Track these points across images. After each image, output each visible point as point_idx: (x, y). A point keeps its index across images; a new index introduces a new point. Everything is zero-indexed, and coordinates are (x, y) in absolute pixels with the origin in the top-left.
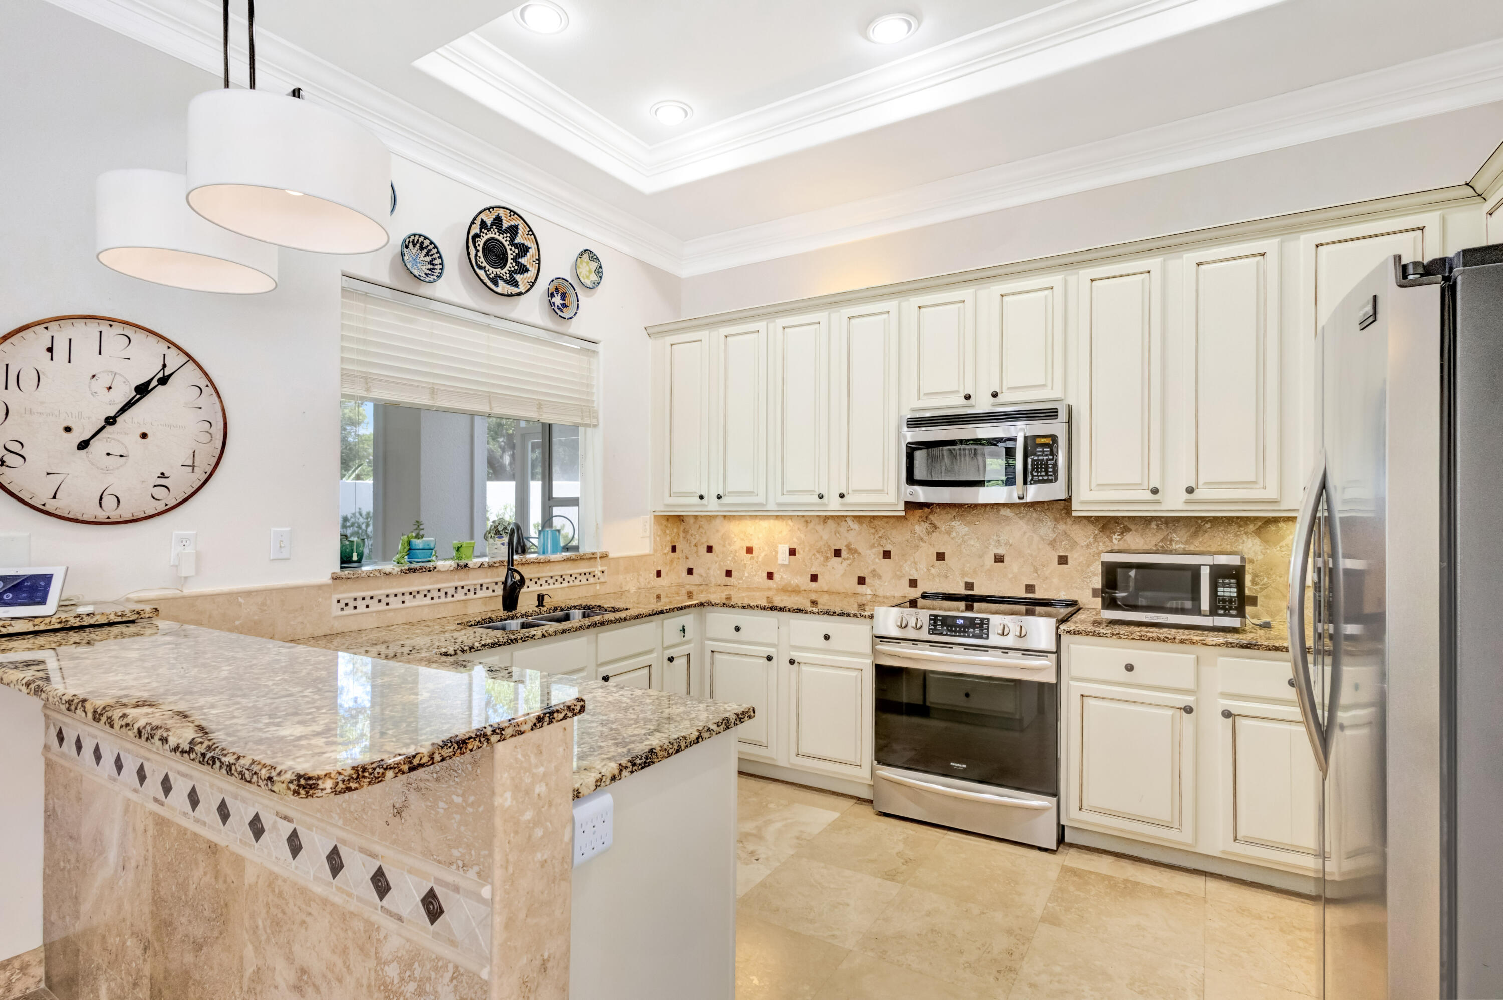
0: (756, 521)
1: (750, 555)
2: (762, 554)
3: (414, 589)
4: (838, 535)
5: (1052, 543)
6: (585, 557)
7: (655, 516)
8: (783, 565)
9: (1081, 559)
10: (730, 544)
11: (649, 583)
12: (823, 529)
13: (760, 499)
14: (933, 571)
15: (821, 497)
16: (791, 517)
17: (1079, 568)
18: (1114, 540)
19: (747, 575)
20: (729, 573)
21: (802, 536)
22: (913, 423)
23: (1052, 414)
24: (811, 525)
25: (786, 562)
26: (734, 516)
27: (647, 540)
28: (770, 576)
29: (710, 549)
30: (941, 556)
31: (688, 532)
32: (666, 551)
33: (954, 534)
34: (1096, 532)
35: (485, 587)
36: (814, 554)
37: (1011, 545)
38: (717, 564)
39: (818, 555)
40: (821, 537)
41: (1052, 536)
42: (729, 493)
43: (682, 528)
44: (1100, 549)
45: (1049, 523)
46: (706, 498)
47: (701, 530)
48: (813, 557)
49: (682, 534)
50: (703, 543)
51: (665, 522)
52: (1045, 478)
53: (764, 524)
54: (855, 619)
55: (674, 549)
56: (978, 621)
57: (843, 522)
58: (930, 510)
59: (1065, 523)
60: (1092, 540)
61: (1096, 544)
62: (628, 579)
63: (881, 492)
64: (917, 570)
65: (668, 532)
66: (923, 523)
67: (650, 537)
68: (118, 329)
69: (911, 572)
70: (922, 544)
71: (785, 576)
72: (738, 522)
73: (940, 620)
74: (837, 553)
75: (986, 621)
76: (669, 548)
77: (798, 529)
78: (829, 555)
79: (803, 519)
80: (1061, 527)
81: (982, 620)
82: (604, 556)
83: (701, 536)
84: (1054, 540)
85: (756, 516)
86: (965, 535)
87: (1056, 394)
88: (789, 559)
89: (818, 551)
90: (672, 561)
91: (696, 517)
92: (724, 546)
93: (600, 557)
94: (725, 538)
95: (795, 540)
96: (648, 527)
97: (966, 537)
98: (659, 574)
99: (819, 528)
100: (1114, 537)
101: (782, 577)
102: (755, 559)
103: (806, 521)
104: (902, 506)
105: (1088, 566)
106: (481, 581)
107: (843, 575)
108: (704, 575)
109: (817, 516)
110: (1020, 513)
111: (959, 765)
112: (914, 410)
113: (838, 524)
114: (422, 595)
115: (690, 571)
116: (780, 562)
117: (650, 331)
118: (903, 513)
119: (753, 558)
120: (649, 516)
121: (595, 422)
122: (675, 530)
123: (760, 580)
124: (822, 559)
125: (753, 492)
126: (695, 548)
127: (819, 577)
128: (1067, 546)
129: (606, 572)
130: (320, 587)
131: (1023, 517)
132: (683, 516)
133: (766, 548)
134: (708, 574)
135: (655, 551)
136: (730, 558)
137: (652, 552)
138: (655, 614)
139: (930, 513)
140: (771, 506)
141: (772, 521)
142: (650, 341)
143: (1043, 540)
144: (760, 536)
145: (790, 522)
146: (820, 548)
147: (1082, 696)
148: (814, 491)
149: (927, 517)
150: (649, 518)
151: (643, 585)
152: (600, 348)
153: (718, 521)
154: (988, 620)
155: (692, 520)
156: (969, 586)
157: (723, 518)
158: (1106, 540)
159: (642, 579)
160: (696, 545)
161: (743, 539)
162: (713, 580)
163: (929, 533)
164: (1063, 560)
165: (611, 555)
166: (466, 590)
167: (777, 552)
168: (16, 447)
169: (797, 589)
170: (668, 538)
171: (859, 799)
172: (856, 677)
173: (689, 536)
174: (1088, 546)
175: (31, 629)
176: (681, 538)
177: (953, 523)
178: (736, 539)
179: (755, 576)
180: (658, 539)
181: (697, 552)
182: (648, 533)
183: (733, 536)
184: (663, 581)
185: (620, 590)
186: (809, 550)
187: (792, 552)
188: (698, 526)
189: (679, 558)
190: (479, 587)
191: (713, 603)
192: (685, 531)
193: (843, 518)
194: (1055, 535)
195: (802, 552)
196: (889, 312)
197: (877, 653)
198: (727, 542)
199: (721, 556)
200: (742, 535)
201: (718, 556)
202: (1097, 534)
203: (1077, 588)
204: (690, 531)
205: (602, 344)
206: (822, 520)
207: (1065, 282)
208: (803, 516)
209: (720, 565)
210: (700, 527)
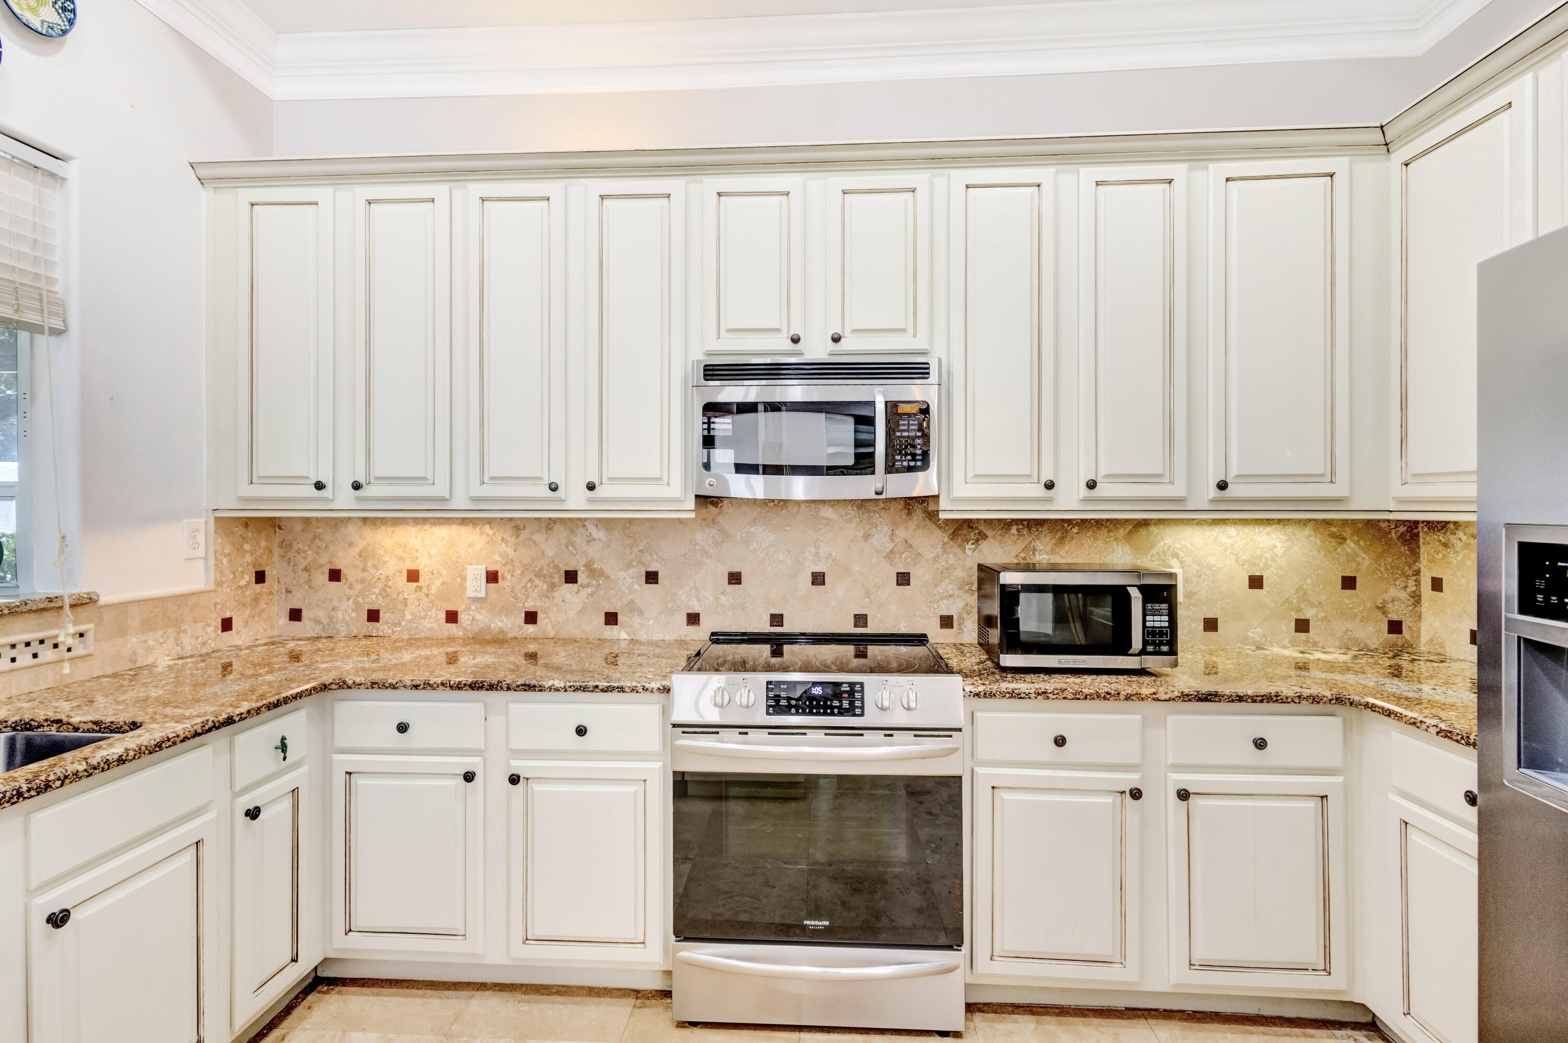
0: (427, 527)
1: (415, 584)
2: (438, 583)
4: (571, 548)
5: (890, 556)
6: (24, 609)
7: (217, 519)
8: (476, 600)
9: (927, 577)
10: (375, 567)
11: (204, 644)
12: (546, 540)
13: (440, 489)
14: (723, 599)
15: (554, 488)
16: (489, 521)
17: (924, 589)
18: (967, 551)
19: (408, 617)
20: (373, 616)
21: (510, 551)
22: (712, 372)
23: (919, 371)
24: (524, 534)
25: (482, 594)
26: (383, 519)
27: (201, 563)
28: (452, 617)
29: (335, 576)
30: (735, 578)
31: (290, 546)
32: (242, 583)
33: (754, 545)
34: (946, 540)
36: (531, 580)
37: (834, 560)
38: (351, 602)
39: (537, 582)
40: (543, 553)
41: (889, 546)
42: (377, 478)
43: (277, 540)
44: (950, 562)
45: (885, 528)
46: (329, 487)
47: (318, 542)
48: (529, 585)
49: (277, 551)
50: (321, 566)
51: (240, 531)
52: (913, 464)
53: (441, 532)
54: (634, 694)
55: (260, 577)
56: (845, 688)
57: (581, 529)
58: (717, 510)
59: (907, 528)
60: (940, 551)
61: (945, 556)
62: (151, 642)
63: (658, 480)
64: (698, 599)
65: (247, 547)
66: (707, 530)
67: (206, 558)
69: (690, 603)
70: (706, 561)
71: (479, 617)
72: (390, 529)
74: (571, 577)
75: (857, 688)
76: (250, 577)
77: (503, 539)
78: (556, 580)
79: (512, 524)
80: (901, 533)
81: (852, 685)
82: (82, 603)
83: (317, 554)
84: (892, 551)
86: (770, 546)
87: (919, 343)
88: (487, 588)
89: (538, 575)
90: (256, 599)
91: (307, 521)
92: (364, 570)
93: (72, 606)
94: (364, 555)
95: (497, 558)
96: (201, 539)
97: (772, 550)
98: (227, 625)
99: (539, 537)
100: (967, 547)
101: (473, 618)
102: (424, 590)
103: (517, 529)
104: (691, 504)
105: (936, 586)
107: (582, 611)
108: (325, 620)
109: (535, 519)
110: (847, 514)
112: (709, 354)
113: (572, 531)
115: (295, 615)
116: (470, 593)
117: (202, 172)
118: (692, 515)
119: (420, 588)
120: (203, 520)
121: (57, 324)
122: (263, 544)
123: (435, 625)
124: (545, 587)
125: (425, 479)
126: (305, 574)
127: (540, 616)
128: (909, 560)
129: (90, 637)
131: (850, 520)
132: (279, 518)
133: (445, 572)
134: (331, 618)
135: (219, 584)
136: (376, 591)
137: (211, 587)
138: (210, 730)
139: (720, 513)
140: (460, 502)
141: (454, 527)
142: (204, 195)
143: (878, 551)
144: (433, 551)
145: (487, 528)
146: (541, 569)
147: (993, 788)
148: (540, 478)
149: (713, 520)
150: (203, 524)
151: (189, 650)
153: (352, 528)
154: (862, 684)
155: (298, 527)
156: (777, 619)
157: (360, 523)
158: (958, 551)
159: (187, 640)
160: (306, 569)
161: (401, 558)
162: (343, 629)
163: (716, 544)
164: (903, 579)
165: (103, 600)
167: (464, 579)
169: (501, 637)
170: (248, 558)
171: (638, 993)
172: (636, 795)
173: (291, 554)
174: (936, 559)
176: (276, 557)
177: (753, 529)
178: (386, 559)
179: (424, 618)
180: (225, 561)
181: (309, 581)
182: (201, 552)
183: (381, 552)
184: (238, 637)
185: (130, 666)
186: (522, 574)
187: (492, 577)
188: (310, 536)
189: (271, 593)
191: (350, 682)
192: (285, 546)
193: (580, 523)
194: (893, 545)
195: (509, 577)
196: (669, 196)
197: (676, 752)
198: (369, 564)
199: (358, 587)
200: (399, 552)
201: (351, 587)
202: (946, 543)
203: (921, 617)
204: (295, 546)
205: (73, 164)
206: (544, 525)
207: (932, 185)
208: (511, 519)
209: (356, 602)
210: (315, 538)
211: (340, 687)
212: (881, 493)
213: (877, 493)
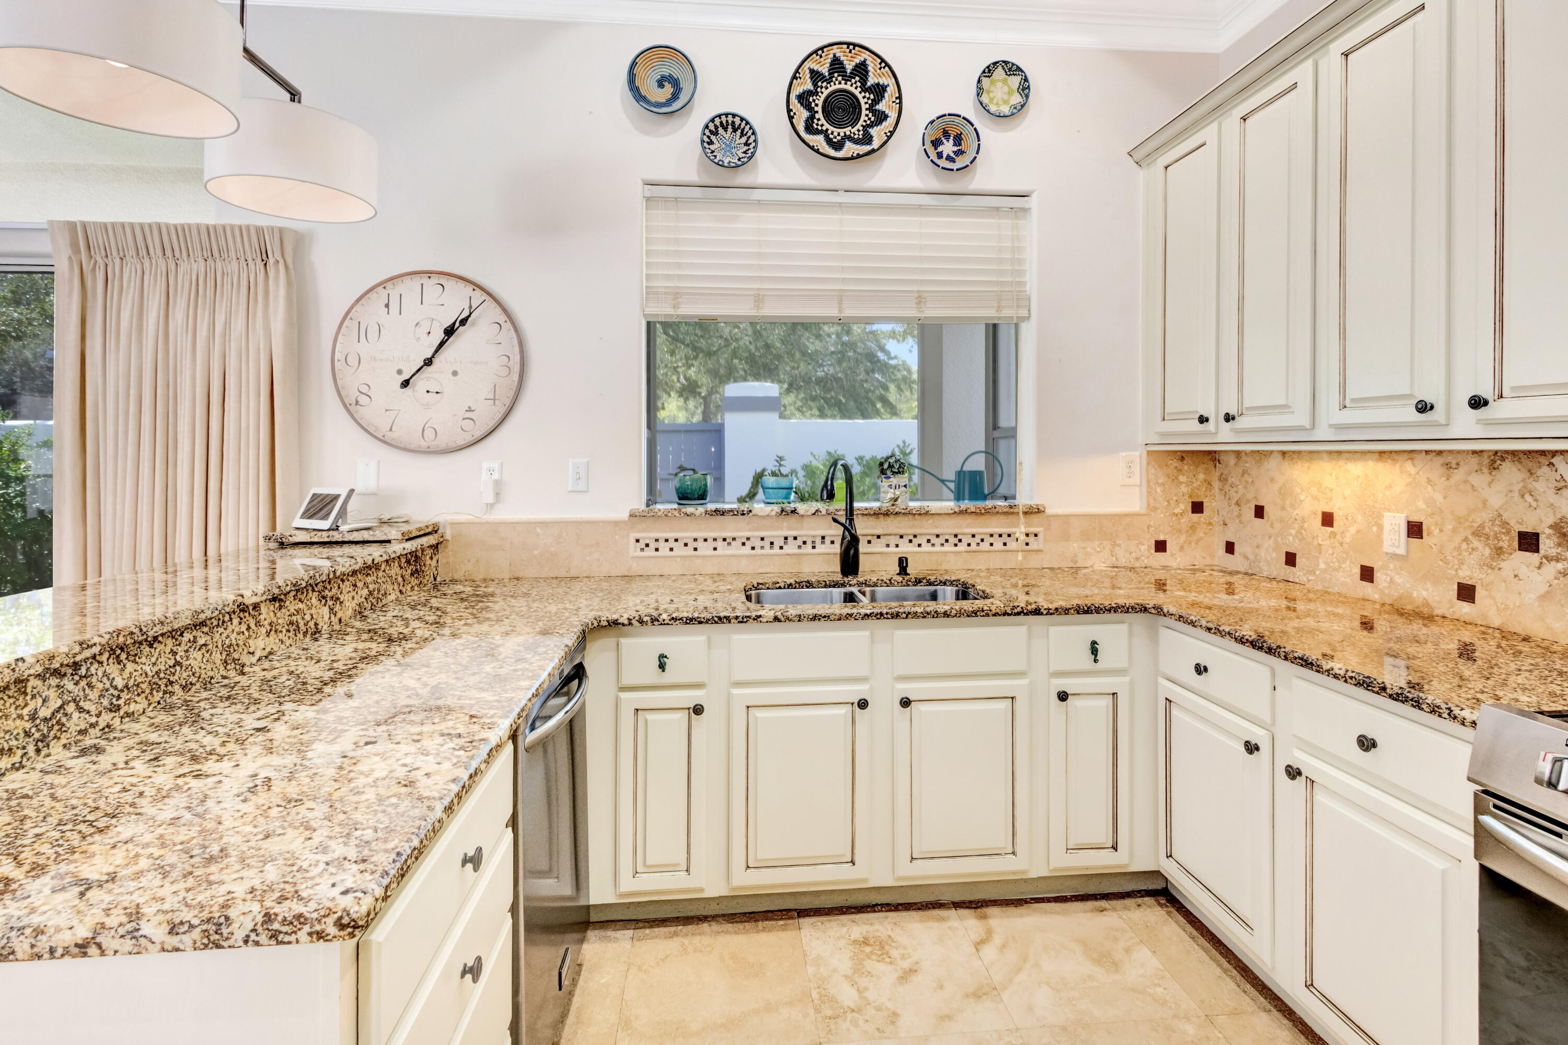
0: (1341, 463)
1: (1329, 529)
2: (1353, 530)
3: (728, 534)
4: (1528, 497)
6: (994, 511)
7: (1149, 452)
8: (1395, 556)
10: (1293, 506)
11: (1137, 559)
12: (1490, 484)
13: (1301, 418)
15: (1424, 410)
19: (1322, 566)
20: (1291, 559)
21: (1438, 497)
24: (1458, 475)
25: (1401, 551)
26: (1299, 452)
27: (1137, 489)
28: (1367, 574)
29: (1259, 512)
31: (1226, 480)
32: (1178, 511)
35: (828, 540)
36: (1466, 540)
38: (1272, 541)
39: (1476, 543)
40: (1485, 502)
42: (1248, 409)
43: (1217, 474)
46: (1210, 419)
47: (1246, 477)
48: (1464, 546)
49: (1216, 484)
50: (1248, 501)
51: (1176, 463)
53: (1357, 469)
55: (1197, 507)
57: (1545, 469)
62: (1089, 549)
65: (1182, 478)
67: (1140, 486)
68: (435, 279)
71: (1398, 579)
72: (1306, 465)
74: (1529, 542)
76: (1186, 507)
77: (1429, 481)
78: (1505, 545)
79: (1440, 460)
83: (1246, 488)
85: (1339, 453)
88: (1408, 544)
89: (1477, 533)
90: (1193, 528)
91: (1238, 454)
92: (1283, 508)
93: (1025, 513)
94: (1285, 492)
95: (1421, 504)
96: (1136, 469)
98: (1161, 546)
99: (1480, 480)
101: (1392, 581)
102: (1338, 537)
103: (1448, 466)
106: (822, 533)
107: (1545, 597)
108: (1251, 557)
109: (1474, 452)
113: (1530, 471)
114: (738, 543)
115: (1230, 548)
116: (1387, 548)
117: (1136, 157)
119: (1334, 535)
120: (1137, 453)
122: (1201, 476)
123: (1348, 580)
124: (1487, 551)
125: (1287, 407)
126: (1237, 508)
127: (1479, 594)
129: (1040, 536)
130: (616, 523)
132: (1220, 452)
133: (1360, 518)
134: (1256, 555)
135: (1152, 509)
136: (1293, 532)
137: (1144, 511)
144: (1348, 492)
145: (1409, 466)
146: (1482, 526)
148: (1411, 396)
150: (1138, 456)
151: (1123, 562)
153: (1273, 464)
155: (1232, 461)
157: (1280, 457)
159: (1120, 552)
160: (1238, 504)
161: (1315, 498)
162: (1265, 568)
165: (1049, 511)
166: (799, 541)
167: (1381, 528)
168: (364, 389)
169: (1425, 611)
170: (1184, 489)
173: (1227, 488)
176: (1216, 490)
178: (1302, 498)
179: (1337, 570)
180: (1159, 490)
181: (1239, 516)
182: (1136, 479)
183: (1298, 490)
184: (1173, 559)
185: (1072, 565)
186: (1455, 530)
187: (1415, 530)
188: (1241, 471)
189: (1210, 524)
190: (818, 540)
192: (1223, 479)
193: (1542, 459)
195: (1436, 532)
198: (1287, 502)
199: (1278, 526)
200: (1314, 491)
201: (1272, 526)
204: (1230, 480)
206: (1486, 462)
208: (1440, 453)
209: (1276, 542)
210: (1244, 472)
211: (1155, 613)
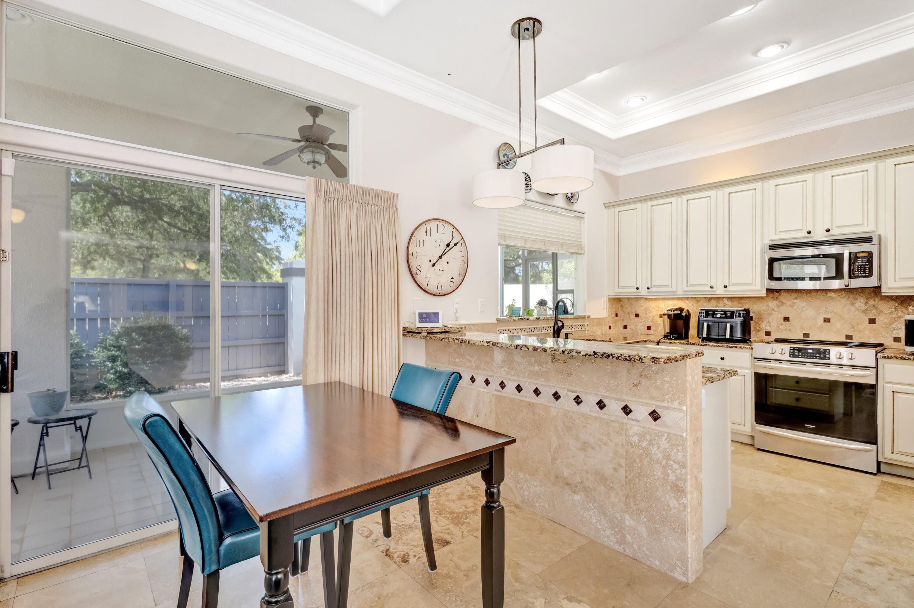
0: (666, 301)
1: (662, 319)
3: (521, 327)
5: (865, 312)
7: (609, 298)
9: (886, 320)
10: (649, 313)
11: (606, 332)
13: (674, 289)
14: (781, 327)
15: (712, 287)
16: (688, 298)
17: (884, 326)
18: (910, 310)
19: (659, 329)
20: (649, 328)
22: (772, 247)
23: (869, 240)
24: (700, 303)
27: (605, 310)
29: (637, 315)
30: (786, 319)
31: (624, 307)
33: (796, 307)
34: (897, 305)
35: (544, 329)
37: (835, 313)
38: (642, 324)
41: (864, 307)
42: (654, 286)
43: (620, 305)
44: (899, 314)
45: (862, 301)
46: (640, 289)
47: (632, 306)
49: (620, 308)
50: (633, 313)
51: (613, 302)
52: (864, 275)
53: (671, 302)
54: (740, 349)
55: (617, 315)
56: (822, 351)
58: (779, 294)
59: (874, 300)
60: (893, 309)
61: (897, 312)
62: (597, 329)
63: (751, 284)
64: (770, 327)
65: (614, 306)
66: (774, 301)
68: (442, 223)
69: (767, 328)
70: (773, 312)
72: (654, 301)
73: (797, 350)
75: (827, 351)
76: (614, 315)
77: (692, 305)
79: (695, 300)
80: (871, 302)
81: (825, 350)
82: (589, 317)
83: (632, 309)
84: (866, 310)
86: (803, 307)
87: (871, 228)
90: (616, 322)
91: (628, 299)
92: (646, 314)
93: (587, 318)
94: (646, 309)
96: (605, 304)
97: (804, 309)
98: (610, 327)
99: (706, 304)
100: (909, 308)
103: (697, 301)
104: (765, 292)
105: (891, 324)
106: (543, 326)
108: (634, 329)
109: (704, 297)
110: (842, 295)
111: (810, 426)
112: (772, 240)
113: (718, 302)
114: (523, 331)
115: (625, 327)
117: (606, 205)
118: (765, 295)
121: (583, 252)
122: (617, 306)
125: (669, 286)
126: (628, 315)
128: (876, 313)
129: (589, 325)
130: (493, 324)
131: (844, 297)
132: (621, 298)
134: (636, 328)
135: (609, 316)
136: (650, 320)
137: (607, 317)
139: (779, 296)
140: (680, 292)
141: (675, 301)
142: (606, 211)
143: (858, 310)
145: (687, 301)
147: (893, 392)
148: (707, 285)
149: (777, 298)
150: (606, 299)
151: (604, 333)
152: (585, 216)
153: (642, 301)
154: (829, 350)
155: (626, 301)
156: (806, 335)
157: (645, 300)
158: (904, 310)
159: (603, 330)
160: (628, 314)
161: (657, 311)
162: (639, 331)
163: (778, 306)
164: (872, 321)
165: (592, 317)
166: (538, 329)
168: (419, 268)
170: (614, 310)
171: (742, 443)
172: (741, 379)
173: (624, 309)
174: (890, 313)
175: (439, 331)
176: (620, 310)
177: (795, 301)
178: (653, 311)
180: (610, 310)
181: (629, 317)
182: (605, 307)
183: (651, 308)
184: (612, 331)
185: (594, 334)
188: (630, 304)
189: (619, 320)
190: (542, 329)
192: (622, 306)
193: (721, 299)
194: (867, 307)
195: (694, 317)
196: (755, 189)
197: (755, 366)
198: (648, 312)
199: (644, 319)
200: (657, 309)
201: (642, 319)
202: (897, 307)
203: (882, 337)
204: (625, 307)
205: (586, 214)
206: (707, 300)
207: (877, 167)
208: (695, 298)
209: (644, 324)
210: (631, 304)
211: (649, 342)
212: (848, 286)
213: (846, 286)
